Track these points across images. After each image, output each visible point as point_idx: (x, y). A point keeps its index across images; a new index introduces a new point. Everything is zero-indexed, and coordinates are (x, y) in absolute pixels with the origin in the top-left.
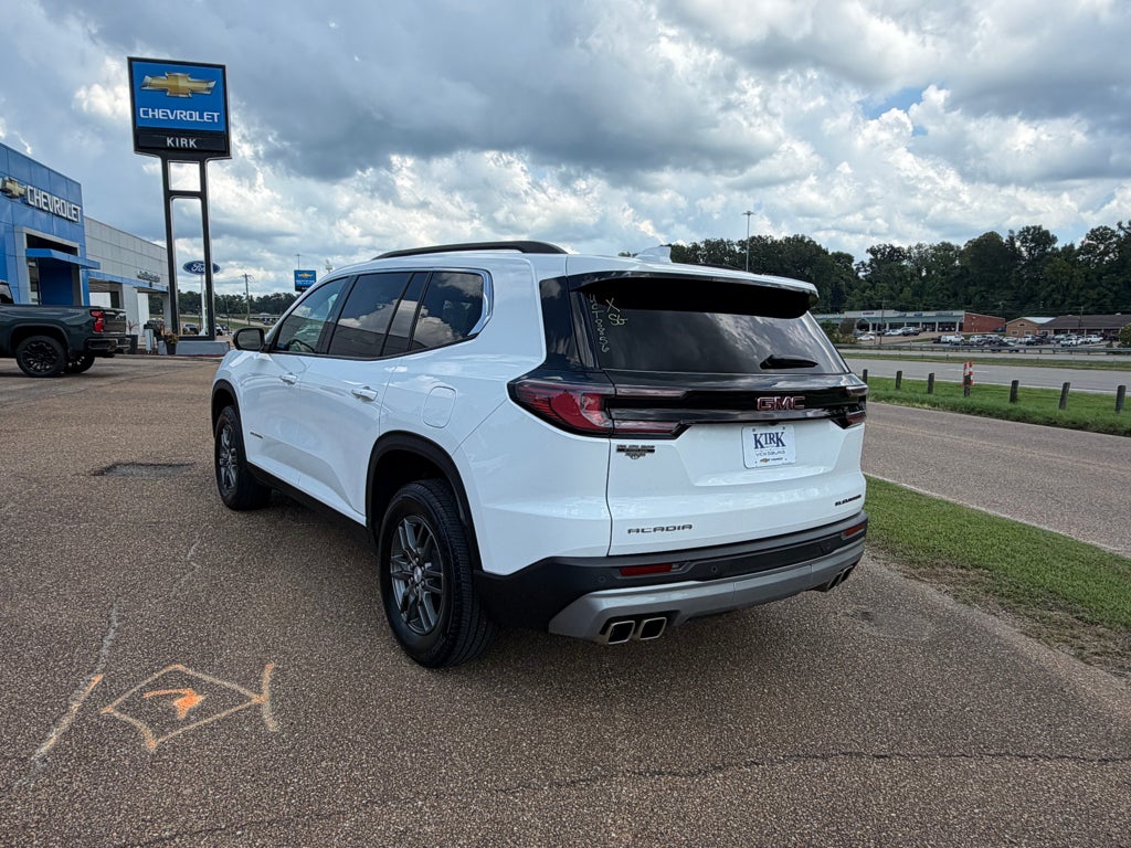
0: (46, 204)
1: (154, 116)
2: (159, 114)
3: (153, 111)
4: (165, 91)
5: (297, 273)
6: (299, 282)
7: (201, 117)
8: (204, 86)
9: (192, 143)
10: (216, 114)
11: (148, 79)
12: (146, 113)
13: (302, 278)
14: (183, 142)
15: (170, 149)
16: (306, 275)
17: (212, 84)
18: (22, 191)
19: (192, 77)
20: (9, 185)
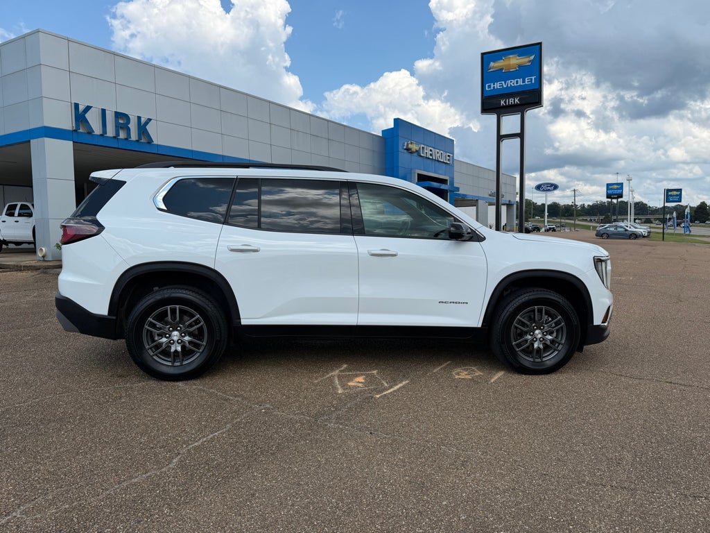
0: (431, 155)
1: (494, 87)
2: (497, 85)
3: (494, 84)
4: (502, 69)
5: (608, 185)
6: (610, 192)
7: (524, 81)
8: (527, 60)
9: (516, 100)
10: (533, 78)
11: (492, 64)
12: (489, 87)
13: (612, 189)
14: (511, 101)
15: (504, 107)
16: (616, 186)
17: (532, 57)
18: (417, 148)
19: (519, 56)
20: (410, 146)
